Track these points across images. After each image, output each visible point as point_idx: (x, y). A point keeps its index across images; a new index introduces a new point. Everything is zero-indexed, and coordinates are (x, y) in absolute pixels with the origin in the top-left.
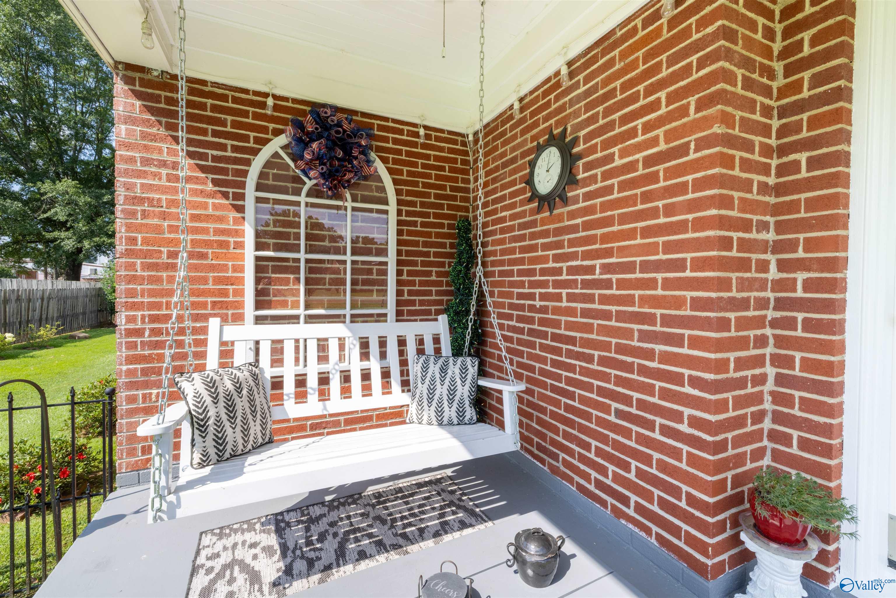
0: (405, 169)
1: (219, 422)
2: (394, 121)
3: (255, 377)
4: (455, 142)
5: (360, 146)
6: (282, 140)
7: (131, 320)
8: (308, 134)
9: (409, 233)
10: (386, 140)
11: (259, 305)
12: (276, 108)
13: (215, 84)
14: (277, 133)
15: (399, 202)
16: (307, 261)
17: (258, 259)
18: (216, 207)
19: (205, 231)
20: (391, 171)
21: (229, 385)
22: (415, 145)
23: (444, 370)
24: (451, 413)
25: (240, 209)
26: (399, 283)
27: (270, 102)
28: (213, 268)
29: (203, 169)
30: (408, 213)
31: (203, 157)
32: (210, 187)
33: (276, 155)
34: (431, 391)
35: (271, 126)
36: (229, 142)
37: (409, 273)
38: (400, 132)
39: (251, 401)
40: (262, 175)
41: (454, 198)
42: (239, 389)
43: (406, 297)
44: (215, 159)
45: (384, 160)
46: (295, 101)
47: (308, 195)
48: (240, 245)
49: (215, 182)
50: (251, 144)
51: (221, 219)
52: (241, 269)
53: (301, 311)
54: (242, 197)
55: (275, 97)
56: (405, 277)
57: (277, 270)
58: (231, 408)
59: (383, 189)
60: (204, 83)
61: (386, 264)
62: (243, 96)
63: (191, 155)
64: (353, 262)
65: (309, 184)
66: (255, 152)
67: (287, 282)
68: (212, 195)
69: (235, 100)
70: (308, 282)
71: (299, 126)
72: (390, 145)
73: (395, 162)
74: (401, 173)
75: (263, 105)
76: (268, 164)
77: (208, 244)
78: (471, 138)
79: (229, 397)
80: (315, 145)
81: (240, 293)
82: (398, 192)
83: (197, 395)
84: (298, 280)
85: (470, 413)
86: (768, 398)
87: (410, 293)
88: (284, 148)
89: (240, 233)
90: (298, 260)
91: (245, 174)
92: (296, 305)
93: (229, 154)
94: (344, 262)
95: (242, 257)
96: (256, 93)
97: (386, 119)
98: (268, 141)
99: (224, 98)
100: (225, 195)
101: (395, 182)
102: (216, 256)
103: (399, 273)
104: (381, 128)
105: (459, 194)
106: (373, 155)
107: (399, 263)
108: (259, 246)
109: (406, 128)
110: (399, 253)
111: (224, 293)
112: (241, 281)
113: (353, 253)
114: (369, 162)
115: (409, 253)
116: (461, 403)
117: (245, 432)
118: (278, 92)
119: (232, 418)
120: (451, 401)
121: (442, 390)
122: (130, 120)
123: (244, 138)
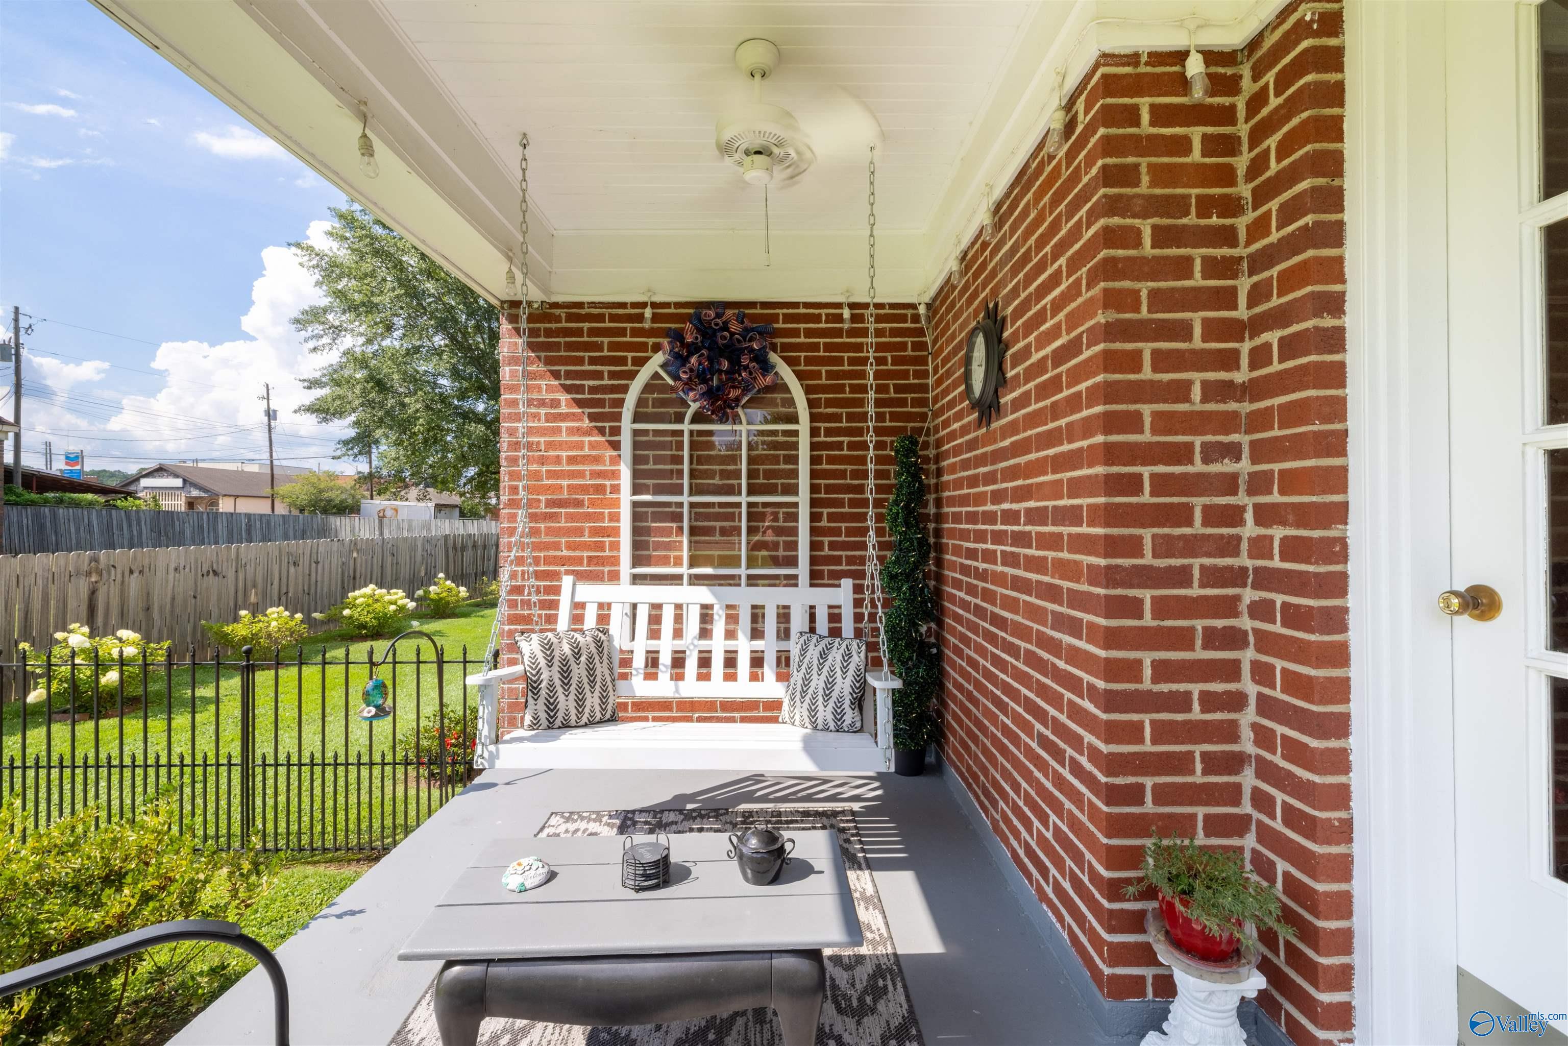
0: (824, 369)
1: (551, 686)
2: (807, 305)
3: (599, 644)
4: (903, 318)
5: (752, 350)
6: (659, 358)
7: (513, 576)
8: (688, 346)
9: (831, 460)
10: (795, 333)
11: (637, 561)
12: (655, 318)
13: (593, 305)
14: (657, 348)
15: (813, 418)
16: (692, 505)
17: (635, 504)
18: (592, 446)
19: (580, 474)
20: (800, 375)
21: (566, 649)
22: (838, 333)
24: (825, 714)
25: (616, 446)
26: (814, 531)
27: (648, 313)
28: (589, 517)
29: (579, 403)
30: (829, 432)
31: (579, 389)
32: (586, 423)
33: (656, 376)
34: (806, 682)
35: (651, 341)
36: (606, 369)
37: (832, 518)
38: (817, 319)
39: (591, 671)
40: (641, 402)
41: (903, 403)
42: (577, 654)
43: (826, 552)
44: (593, 390)
45: (790, 362)
46: (678, 305)
47: (694, 421)
48: (616, 489)
49: (592, 417)
50: (629, 367)
51: (597, 460)
52: (615, 517)
53: (684, 570)
54: (616, 431)
55: (654, 305)
56: (824, 523)
57: (657, 517)
58: (565, 674)
59: (791, 402)
60: (580, 305)
61: (796, 505)
62: (621, 311)
63: (568, 389)
64: (750, 505)
65: (694, 407)
66: (632, 375)
67: (667, 532)
68: (588, 433)
69: (614, 318)
70: (693, 531)
71: (677, 336)
72: (802, 339)
73: (809, 362)
74: (818, 375)
75: (640, 318)
76: (648, 388)
77: (584, 489)
78: (922, 310)
79: (565, 662)
80: (693, 360)
81: (615, 546)
82: (811, 404)
83: (533, 656)
84: (681, 529)
85: (850, 716)
87: (833, 546)
88: (664, 366)
89: (615, 475)
90: (681, 505)
91: (620, 403)
92: (678, 562)
93: (606, 382)
94: (739, 505)
95: (616, 503)
96: (635, 305)
97: (795, 305)
98: (648, 359)
99: (600, 318)
100: (601, 431)
101: (808, 390)
102: (593, 503)
103: (814, 517)
104: (788, 318)
105: (909, 396)
106: (774, 358)
107: (814, 503)
108: (636, 490)
109: (824, 312)
110: (814, 489)
111: (600, 546)
112: (616, 532)
113: (751, 492)
114: (766, 367)
115: (829, 489)
116: (840, 702)
117: (580, 702)
118: (658, 299)
119: (566, 684)
120: (827, 696)
122: (514, 361)
123: (622, 361)
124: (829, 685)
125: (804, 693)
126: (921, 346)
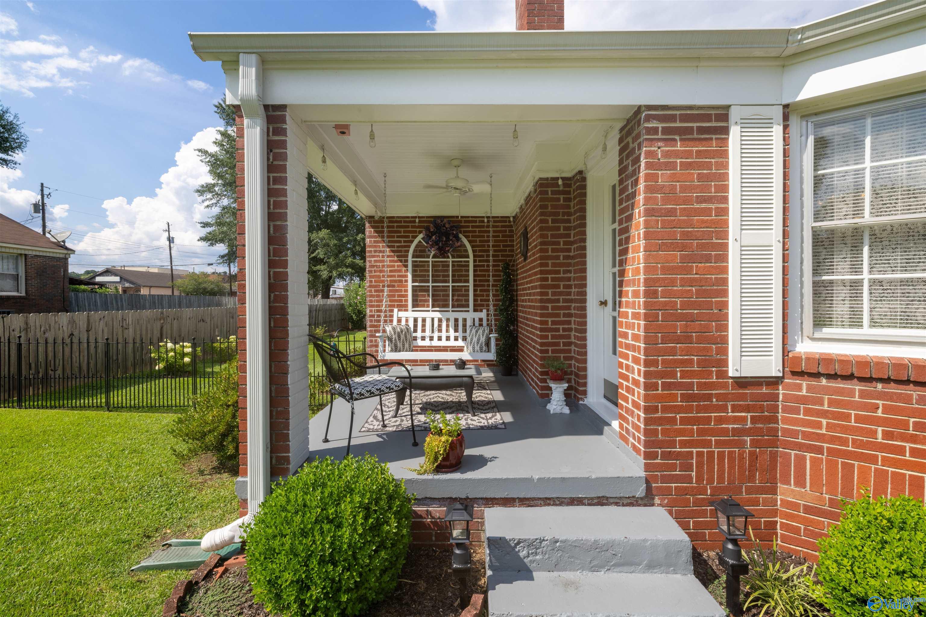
0: (478, 239)
1: (395, 340)
2: (472, 217)
3: (407, 329)
4: (505, 222)
5: (453, 234)
6: (421, 236)
7: (371, 311)
8: (431, 232)
9: (480, 271)
10: (468, 227)
11: (413, 307)
12: (420, 222)
13: (398, 217)
14: (420, 232)
15: (475, 256)
16: (433, 286)
17: (413, 286)
18: (398, 266)
19: (394, 276)
20: (470, 242)
21: (399, 330)
22: (483, 227)
23: (477, 332)
24: (477, 348)
25: (406, 266)
26: (475, 295)
27: (417, 220)
28: (397, 291)
29: (393, 251)
30: (480, 261)
31: (393, 247)
32: (396, 259)
33: (420, 242)
34: (472, 340)
35: (418, 230)
36: (402, 239)
37: (481, 291)
38: (476, 222)
39: (406, 336)
40: (415, 251)
41: (506, 251)
42: (402, 331)
43: (479, 302)
44: (398, 247)
45: (466, 237)
46: (427, 217)
47: (433, 258)
48: (406, 281)
49: (398, 256)
50: (411, 239)
51: (400, 271)
52: (406, 291)
53: (430, 309)
54: (406, 261)
55: (419, 217)
56: (478, 293)
57: (421, 291)
58: (399, 337)
59: (466, 251)
60: (393, 217)
61: (468, 286)
62: (407, 219)
63: (389, 247)
64: (453, 286)
65: (433, 253)
66: (412, 242)
67: (424, 296)
68: (396, 262)
69: (405, 222)
70: (433, 295)
71: (427, 229)
72: (470, 229)
73: (473, 236)
74: (476, 241)
75: (414, 222)
76: (417, 246)
77: (395, 281)
78: (512, 219)
79: (399, 333)
80: (434, 237)
81: (406, 301)
82: (474, 251)
83: (390, 331)
84: (429, 295)
85: (484, 348)
86: (573, 337)
87: (481, 300)
88: (423, 239)
89: (406, 276)
90: (429, 286)
91: (408, 251)
92: (428, 306)
93: (403, 244)
94: (449, 286)
95: (407, 286)
96: (412, 217)
97: (468, 217)
98: (418, 236)
99: (400, 222)
100: (401, 261)
101: (473, 247)
102: (398, 286)
103: (475, 291)
104: (466, 222)
105: (508, 249)
106: (461, 236)
107: (475, 286)
108: (413, 281)
109: (478, 219)
110: (475, 281)
111: (401, 301)
112: (406, 296)
113: (453, 282)
114: (458, 239)
115: (480, 281)
116: (482, 344)
117: (404, 345)
118: (420, 215)
119: (399, 339)
120: (478, 343)
121: (475, 339)
122: (370, 237)
123: (408, 237)
124: (479, 340)
125: (471, 343)
126: (511, 231)
